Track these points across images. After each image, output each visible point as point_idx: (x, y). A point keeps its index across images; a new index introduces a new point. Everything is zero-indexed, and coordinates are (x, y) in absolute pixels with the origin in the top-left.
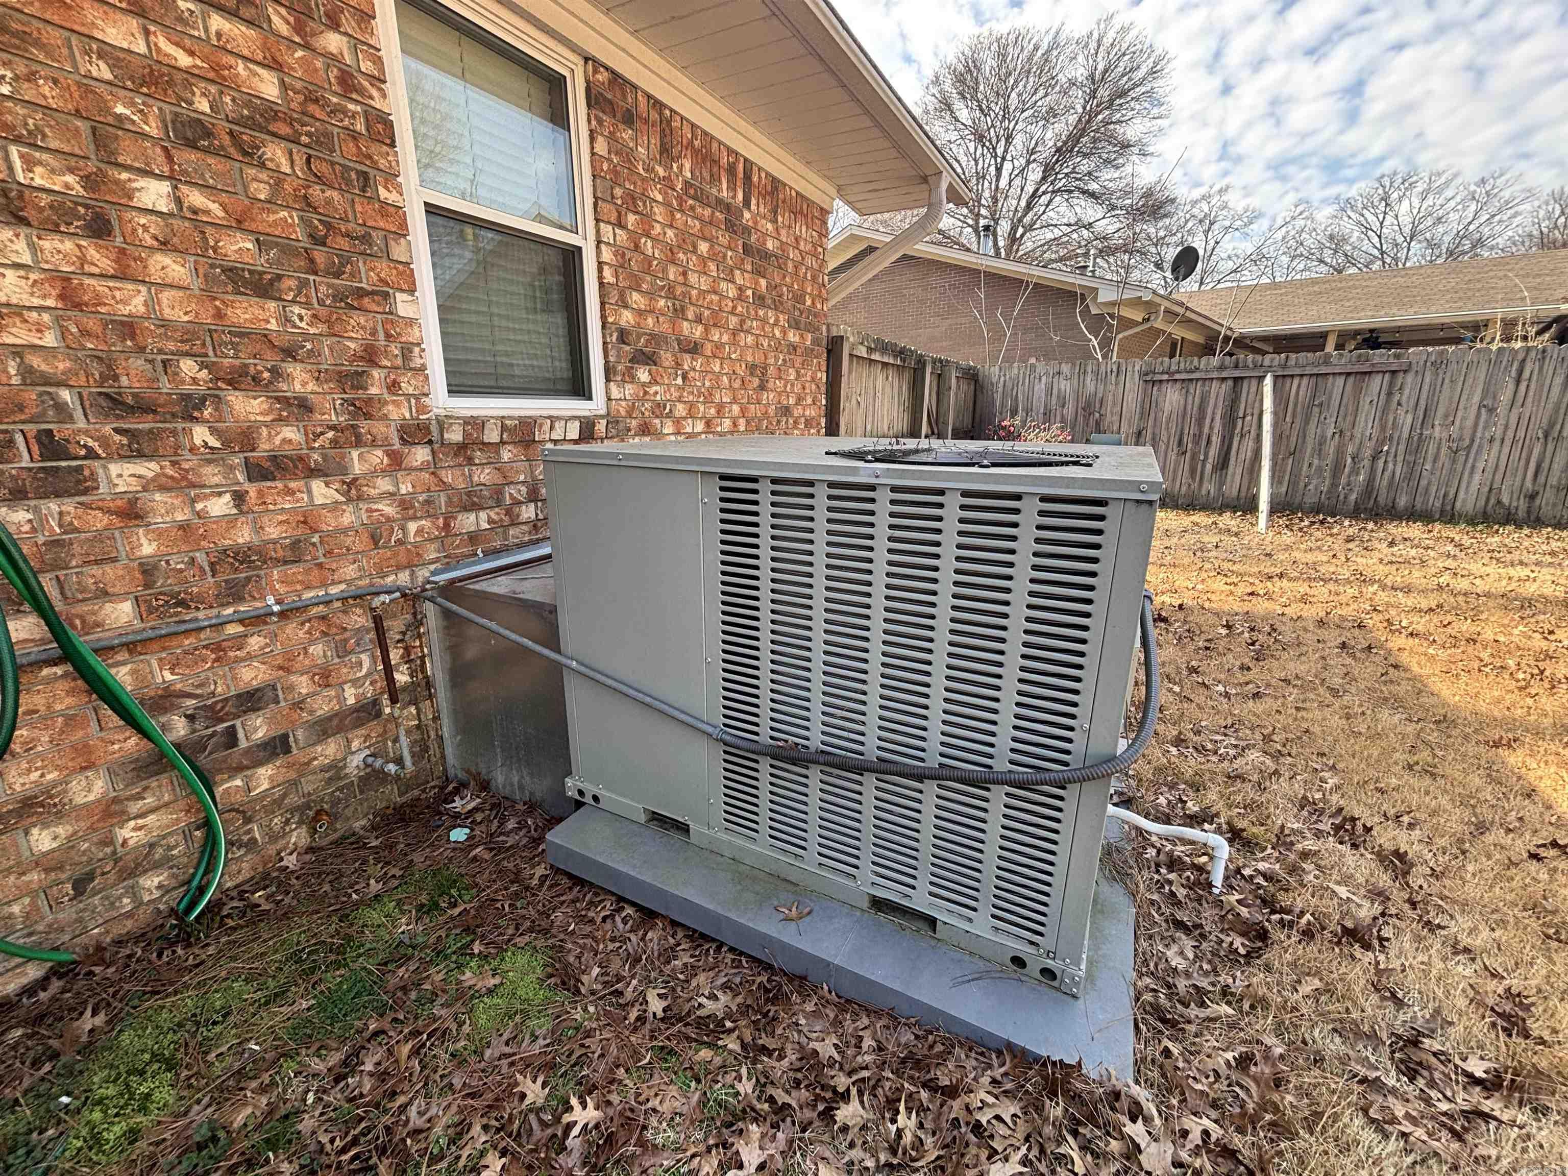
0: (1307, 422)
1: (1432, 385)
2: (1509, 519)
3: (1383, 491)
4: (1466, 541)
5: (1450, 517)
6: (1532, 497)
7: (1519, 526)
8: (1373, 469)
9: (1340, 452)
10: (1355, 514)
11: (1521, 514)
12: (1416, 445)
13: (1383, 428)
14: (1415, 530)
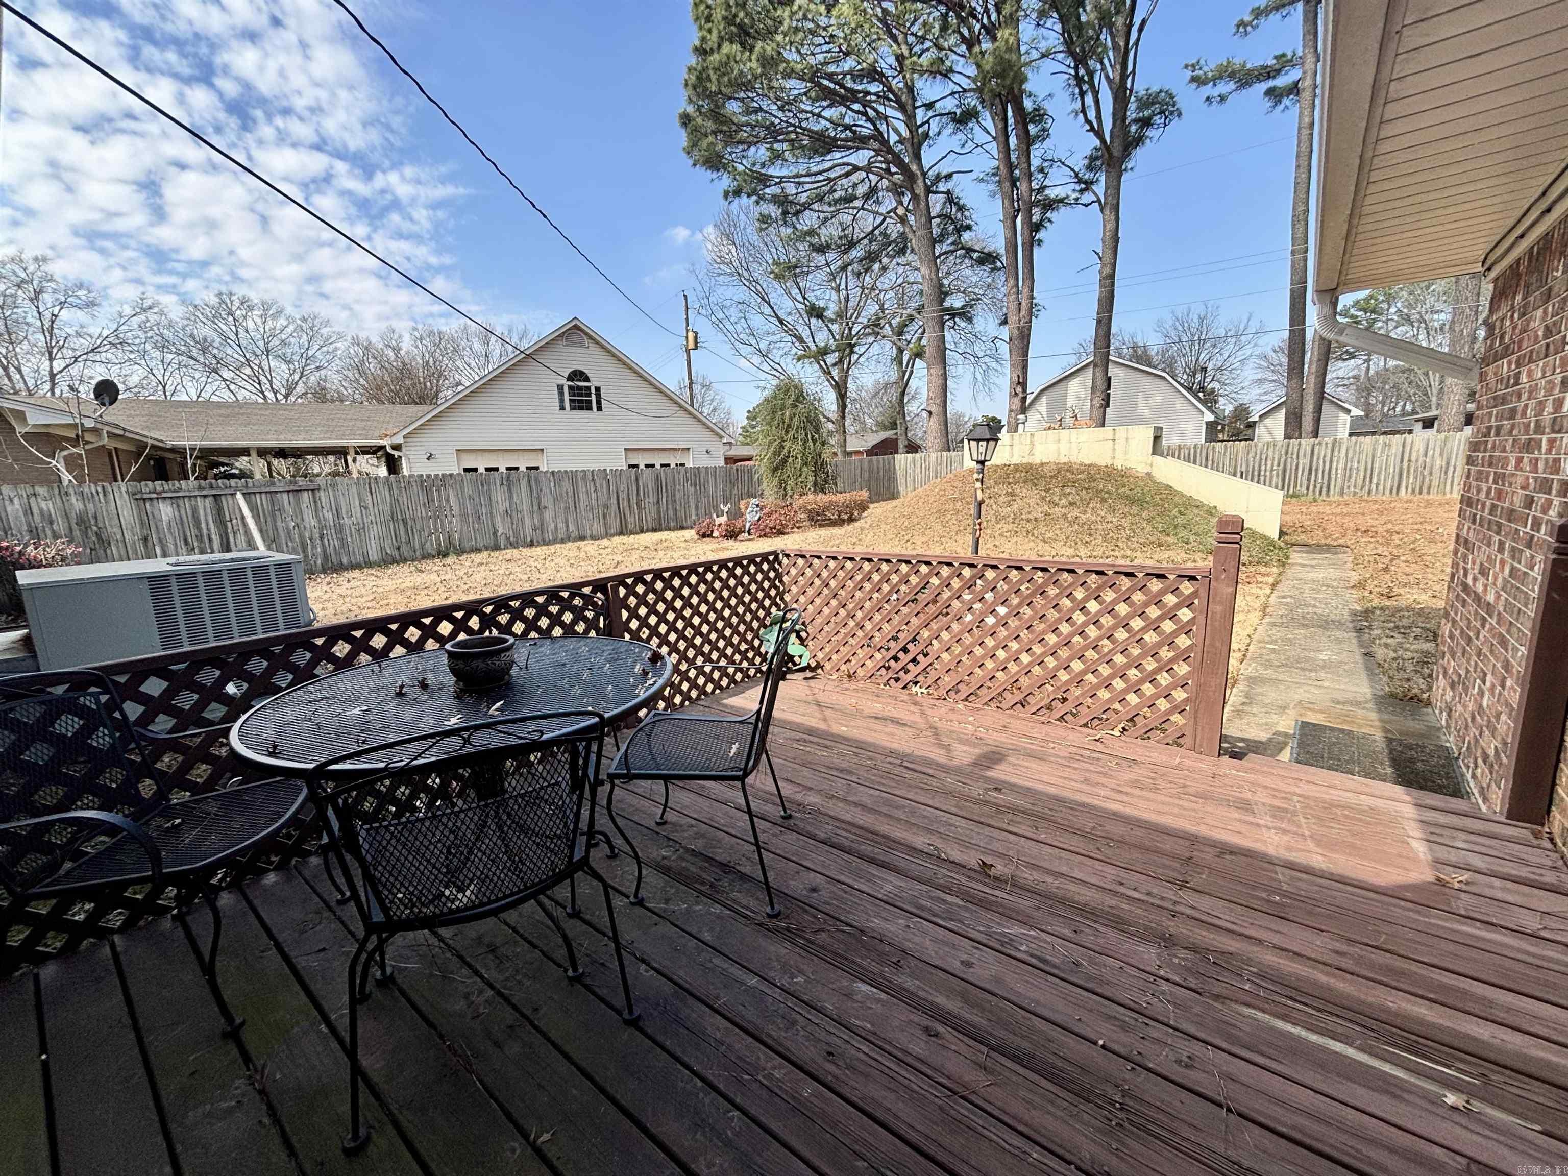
0: (275, 521)
1: (334, 496)
2: (394, 561)
3: (333, 556)
4: (379, 574)
5: (370, 565)
6: (399, 549)
7: (398, 564)
8: (323, 545)
9: (301, 536)
10: (324, 571)
11: (398, 558)
12: (340, 529)
13: (319, 520)
14: (356, 573)
